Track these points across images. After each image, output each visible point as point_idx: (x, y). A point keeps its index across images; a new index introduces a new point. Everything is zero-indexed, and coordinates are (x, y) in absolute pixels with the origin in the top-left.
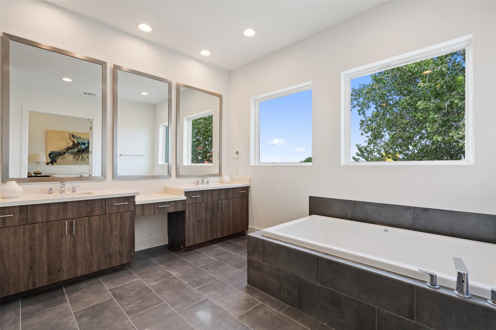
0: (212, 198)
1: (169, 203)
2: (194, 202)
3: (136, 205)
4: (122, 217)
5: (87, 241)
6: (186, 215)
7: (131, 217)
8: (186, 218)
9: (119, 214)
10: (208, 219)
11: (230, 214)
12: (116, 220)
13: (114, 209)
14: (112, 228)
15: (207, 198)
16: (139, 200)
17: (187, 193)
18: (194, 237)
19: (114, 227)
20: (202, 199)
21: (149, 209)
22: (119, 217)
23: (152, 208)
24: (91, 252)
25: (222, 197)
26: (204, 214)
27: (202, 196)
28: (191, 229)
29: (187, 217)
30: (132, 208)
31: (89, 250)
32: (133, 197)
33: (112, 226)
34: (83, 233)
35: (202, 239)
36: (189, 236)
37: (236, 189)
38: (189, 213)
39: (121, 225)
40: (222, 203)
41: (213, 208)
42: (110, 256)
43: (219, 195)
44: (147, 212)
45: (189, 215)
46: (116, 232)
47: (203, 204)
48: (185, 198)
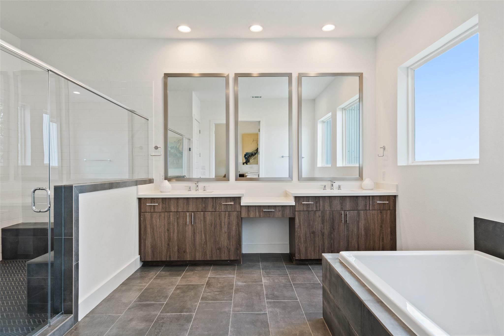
0: (331, 206)
1: (275, 207)
2: (305, 209)
3: (242, 206)
4: (229, 216)
5: (203, 232)
6: (296, 222)
7: (237, 217)
8: (296, 227)
9: (227, 213)
10: (326, 232)
11: (360, 230)
12: (225, 218)
13: (223, 207)
14: (221, 224)
15: (324, 206)
16: (244, 202)
17: (297, 198)
18: (306, 250)
19: (223, 224)
20: (316, 207)
21: (254, 211)
22: (227, 215)
23: (257, 210)
24: (206, 243)
25: (347, 206)
26: (320, 225)
27: (316, 203)
28: (302, 240)
29: (297, 225)
30: (238, 209)
31: (204, 240)
32: (239, 198)
33: (221, 222)
34: (200, 225)
35: (318, 254)
36: (299, 248)
37: (371, 198)
38: (299, 221)
39: (229, 223)
40: (346, 215)
41: (333, 219)
42: (220, 249)
43: (341, 204)
44: (252, 215)
45: (300, 223)
46: (225, 229)
47: (319, 214)
48: (293, 203)
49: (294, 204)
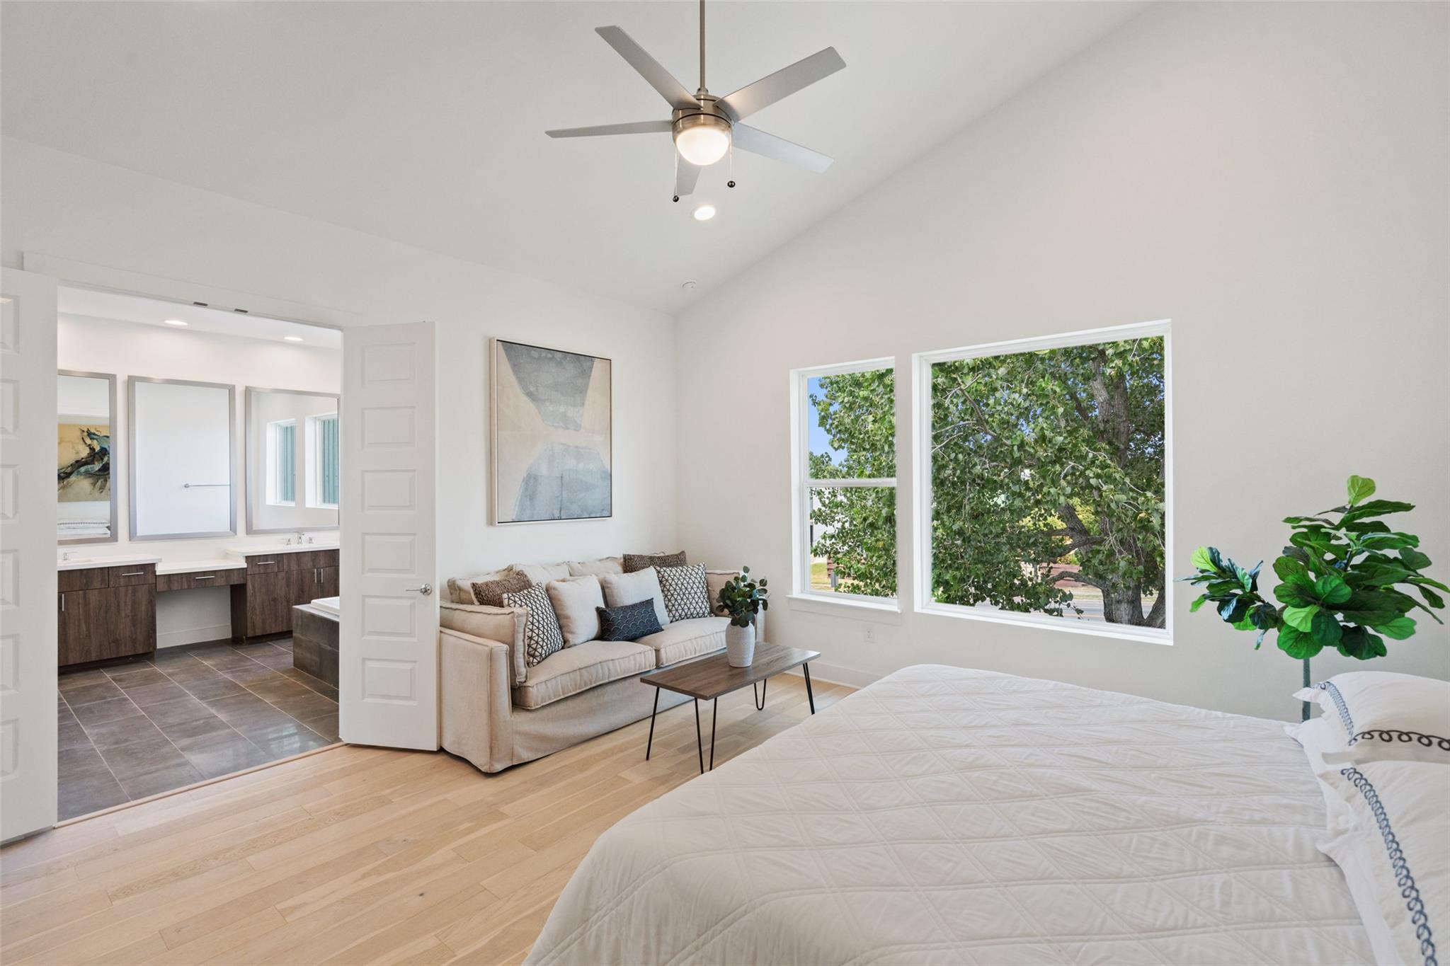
0: (299, 565)
1: (215, 572)
2: (262, 571)
3: (159, 576)
4: (134, 591)
5: (83, 622)
6: (248, 590)
7: (149, 591)
8: (248, 595)
9: (130, 588)
12: (126, 595)
13: (122, 581)
14: (118, 606)
15: (289, 565)
16: (161, 570)
17: (249, 558)
18: (263, 622)
19: (122, 605)
20: (278, 567)
21: (180, 580)
22: (130, 591)
23: (184, 579)
24: (89, 636)
26: (283, 589)
27: (279, 562)
28: (258, 610)
29: (248, 593)
30: (151, 580)
31: (85, 633)
32: (153, 565)
33: (119, 602)
34: (77, 611)
38: (253, 587)
39: (134, 602)
40: (319, 574)
41: (302, 580)
42: (116, 641)
43: (313, 561)
44: (175, 586)
45: (254, 589)
46: (126, 611)
47: (282, 575)
48: (244, 565)
49: (246, 566)
